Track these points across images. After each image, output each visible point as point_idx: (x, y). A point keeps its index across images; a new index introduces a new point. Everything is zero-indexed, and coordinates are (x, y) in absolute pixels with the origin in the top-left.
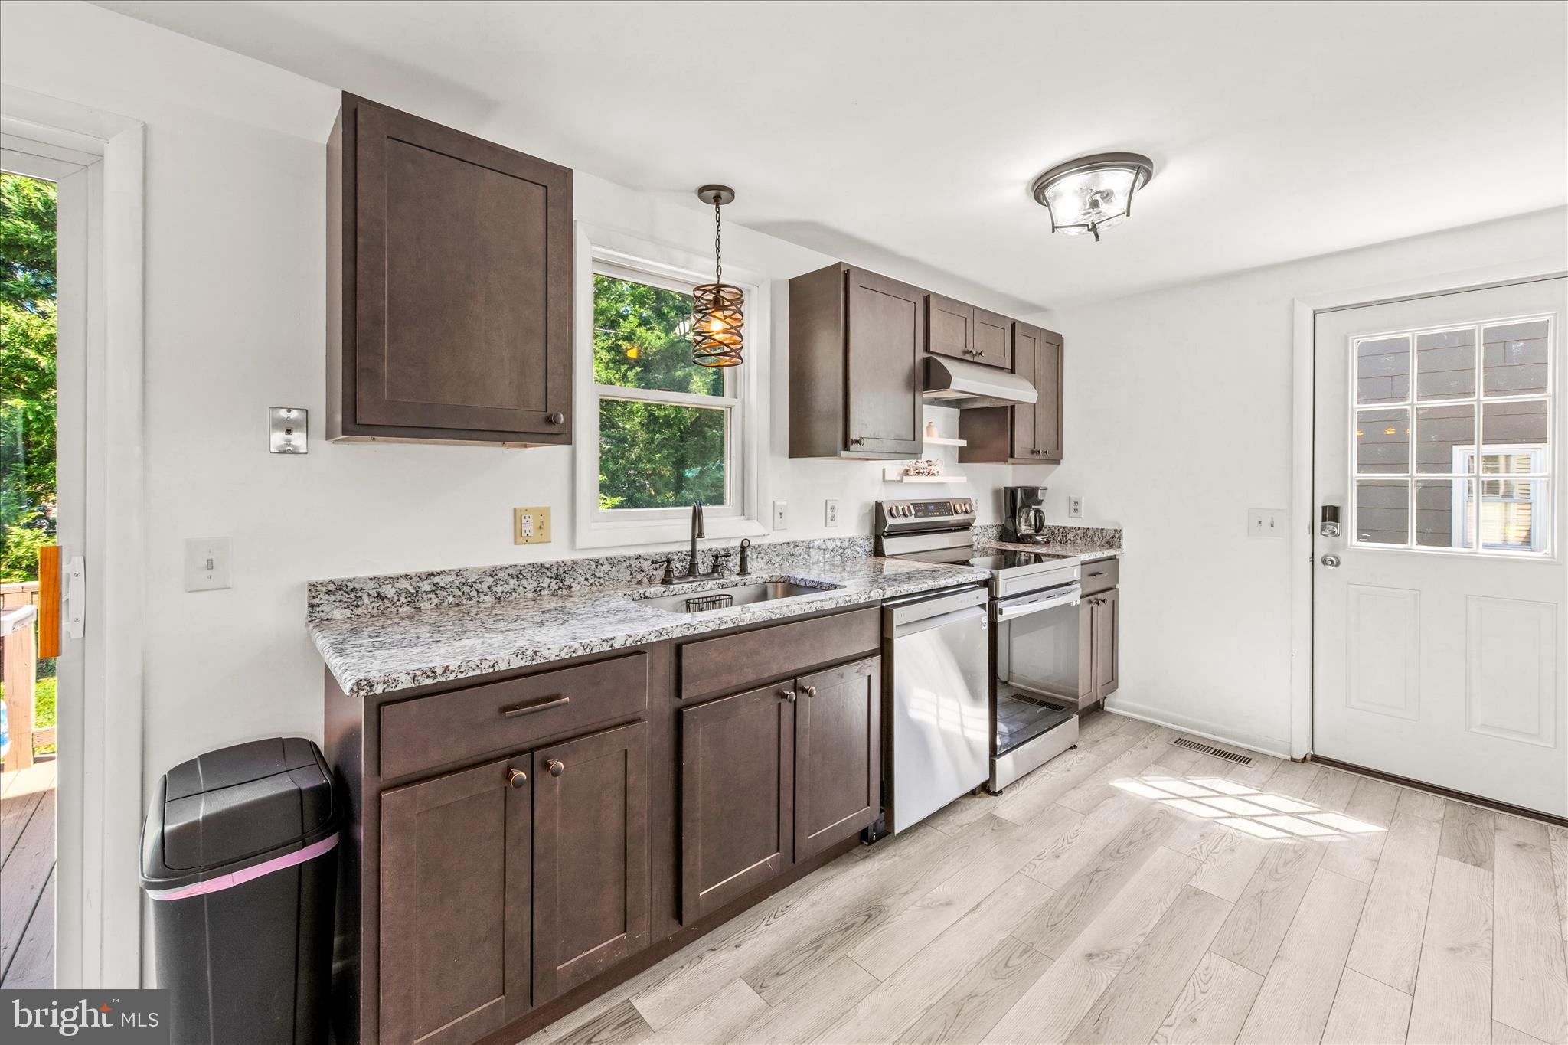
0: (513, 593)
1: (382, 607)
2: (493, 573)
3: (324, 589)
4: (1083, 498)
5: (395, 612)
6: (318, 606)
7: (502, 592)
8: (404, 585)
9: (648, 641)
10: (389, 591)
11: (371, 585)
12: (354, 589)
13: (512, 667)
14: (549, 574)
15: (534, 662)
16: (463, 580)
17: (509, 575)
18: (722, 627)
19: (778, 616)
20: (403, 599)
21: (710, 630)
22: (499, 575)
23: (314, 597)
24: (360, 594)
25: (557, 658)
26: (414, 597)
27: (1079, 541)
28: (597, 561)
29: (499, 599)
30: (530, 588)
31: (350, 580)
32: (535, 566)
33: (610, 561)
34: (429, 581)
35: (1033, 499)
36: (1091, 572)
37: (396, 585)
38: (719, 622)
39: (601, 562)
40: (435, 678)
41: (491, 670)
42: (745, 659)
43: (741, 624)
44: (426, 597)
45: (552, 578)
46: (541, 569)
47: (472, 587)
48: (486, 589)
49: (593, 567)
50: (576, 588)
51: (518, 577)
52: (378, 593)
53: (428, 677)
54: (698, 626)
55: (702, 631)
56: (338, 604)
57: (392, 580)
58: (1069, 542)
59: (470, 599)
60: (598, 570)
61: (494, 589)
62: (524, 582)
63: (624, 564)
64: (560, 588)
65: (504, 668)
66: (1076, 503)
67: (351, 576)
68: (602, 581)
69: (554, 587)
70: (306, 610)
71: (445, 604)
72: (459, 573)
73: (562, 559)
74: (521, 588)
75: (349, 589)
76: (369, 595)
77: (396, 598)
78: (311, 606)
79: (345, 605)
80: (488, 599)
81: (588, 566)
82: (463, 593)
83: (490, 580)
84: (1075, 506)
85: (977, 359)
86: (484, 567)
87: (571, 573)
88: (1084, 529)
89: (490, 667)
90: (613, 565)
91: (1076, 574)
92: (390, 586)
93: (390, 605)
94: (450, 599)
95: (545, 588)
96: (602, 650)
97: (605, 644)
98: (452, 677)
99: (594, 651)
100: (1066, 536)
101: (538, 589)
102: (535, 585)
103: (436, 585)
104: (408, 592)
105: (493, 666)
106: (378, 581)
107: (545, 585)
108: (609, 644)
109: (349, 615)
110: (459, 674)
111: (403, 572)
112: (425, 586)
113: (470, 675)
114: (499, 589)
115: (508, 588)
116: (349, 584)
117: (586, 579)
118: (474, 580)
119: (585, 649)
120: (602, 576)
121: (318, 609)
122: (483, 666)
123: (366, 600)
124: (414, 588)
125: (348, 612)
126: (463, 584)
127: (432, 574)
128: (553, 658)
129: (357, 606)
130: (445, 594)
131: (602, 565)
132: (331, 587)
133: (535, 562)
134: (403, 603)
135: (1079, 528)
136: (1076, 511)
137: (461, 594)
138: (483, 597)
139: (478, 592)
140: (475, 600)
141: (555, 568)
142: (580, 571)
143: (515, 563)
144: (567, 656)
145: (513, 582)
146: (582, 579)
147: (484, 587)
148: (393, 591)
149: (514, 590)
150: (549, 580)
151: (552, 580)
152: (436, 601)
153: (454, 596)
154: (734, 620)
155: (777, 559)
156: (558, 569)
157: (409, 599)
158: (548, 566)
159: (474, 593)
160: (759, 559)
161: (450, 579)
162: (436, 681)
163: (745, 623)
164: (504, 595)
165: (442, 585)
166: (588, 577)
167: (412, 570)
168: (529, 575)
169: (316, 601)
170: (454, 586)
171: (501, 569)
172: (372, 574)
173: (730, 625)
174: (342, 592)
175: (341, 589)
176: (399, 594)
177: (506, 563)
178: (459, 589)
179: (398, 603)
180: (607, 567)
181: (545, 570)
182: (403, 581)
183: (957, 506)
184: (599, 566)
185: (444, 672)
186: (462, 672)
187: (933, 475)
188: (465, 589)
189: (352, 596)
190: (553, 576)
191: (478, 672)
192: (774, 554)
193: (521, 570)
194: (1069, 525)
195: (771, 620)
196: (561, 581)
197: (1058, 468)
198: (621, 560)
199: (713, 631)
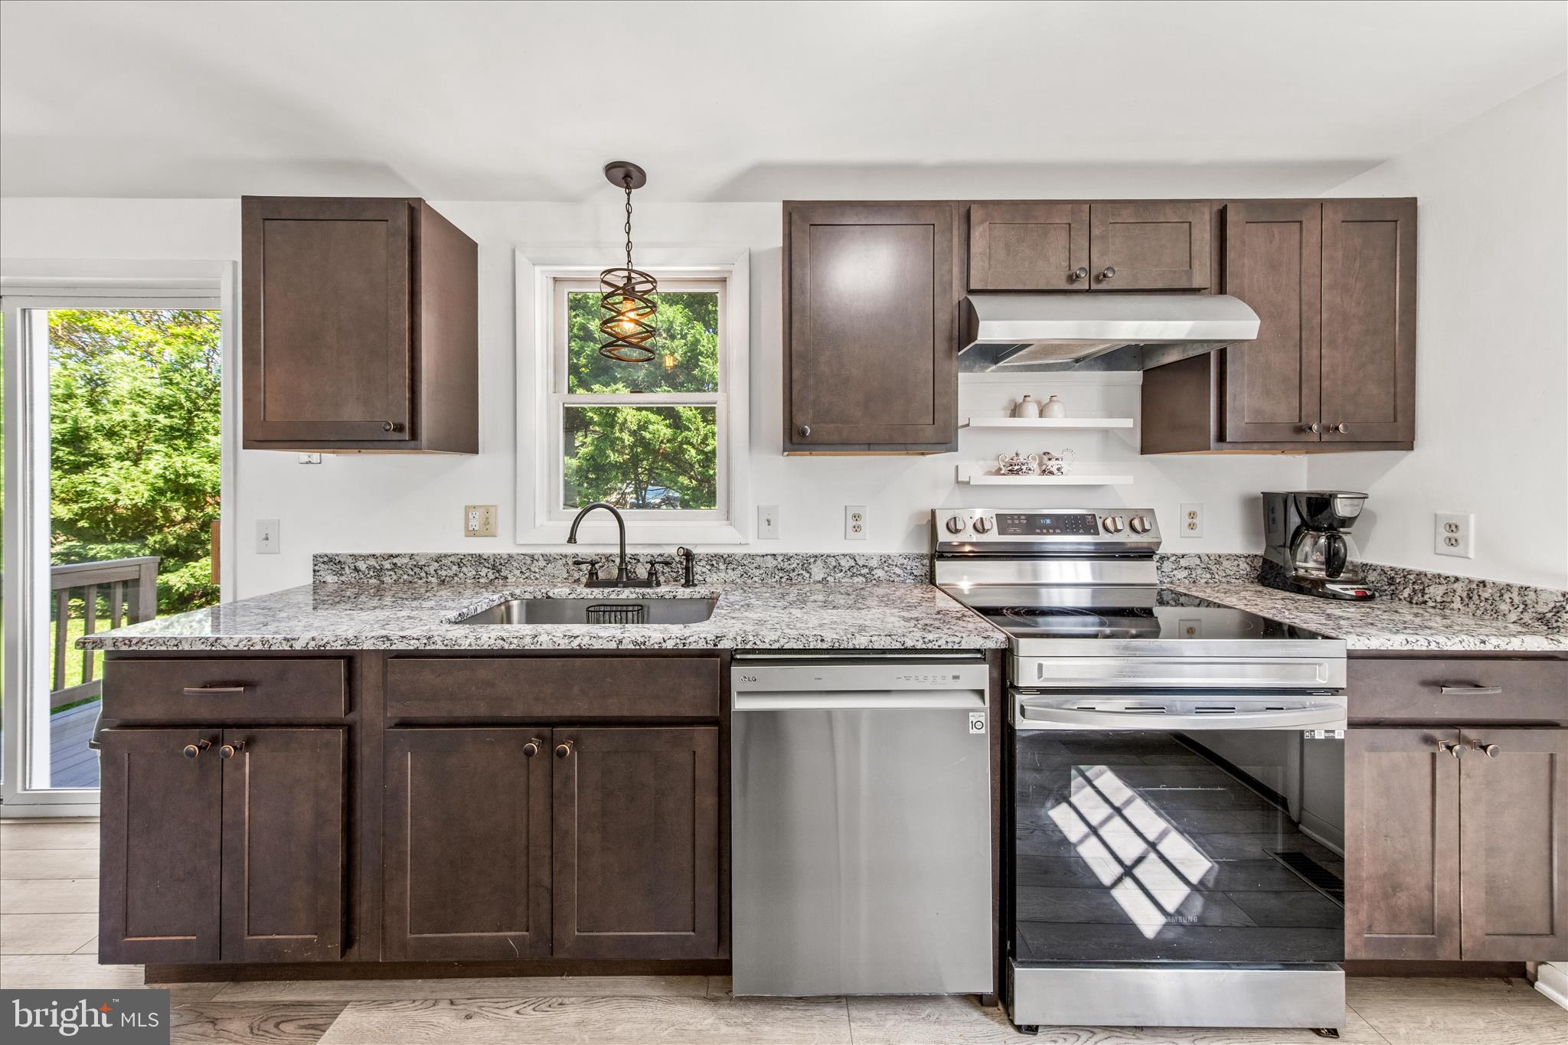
0: (455, 578)
1: (357, 577)
2: (438, 559)
3: (321, 560)
4: (1472, 518)
5: (366, 582)
6: (318, 571)
7: (446, 576)
8: (372, 562)
9: (334, 648)
10: (362, 566)
11: (350, 560)
12: (340, 562)
13: (194, 649)
14: (487, 565)
15: (214, 648)
16: (415, 563)
17: (451, 562)
18: (428, 648)
19: (512, 647)
20: (371, 573)
21: (412, 648)
22: (443, 561)
23: (316, 565)
24: (343, 566)
25: (235, 648)
26: (379, 572)
27: (1457, 605)
28: (532, 557)
29: (444, 581)
30: (469, 575)
31: (337, 555)
32: (474, 556)
33: (546, 558)
34: (389, 561)
35: (1325, 514)
36: (1430, 677)
37: (368, 562)
38: (426, 641)
39: (536, 557)
40: (130, 646)
41: (175, 648)
42: (473, 689)
43: (456, 647)
44: (387, 573)
45: (489, 568)
46: (479, 560)
47: (421, 569)
48: (433, 572)
49: (529, 561)
50: (511, 579)
51: (459, 564)
52: (355, 566)
53: (125, 644)
54: (396, 641)
55: (400, 648)
56: (330, 571)
57: (365, 558)
58: (1431, 604)
59: (421, 579)
60: (534, 565)
61: (440, 573)
62: (464, 569)
63: (560, 562)
64: (496, 578)
65: (186, 649)
66: (1452, 527)
67: (338, 552)
68: (537, 576)
69: (491, 576)
70: (312, 573)
71: (401, 580)
72: (411, 556)
73: (500, 552)
74: (462, 574)
75: (337, 561)
76: (349, 567)
77: (367, 572)
78: (314, 571)
79: (334, 573)
80: (434, 580)
81: (524, 561)
82: (415, 573)
83: (436, 565)
84: (1453, 534)
85: (1103, 286)
86: (431, 554)
87: (507, 565)
88: (1470, 581)
89: (174, 645)
90: (549, 562)
91: (1334, 673)
92: (363, 562)
93: (362, 576)
94: (405, 577)
95: (483, 577)
96: (281, 648)
97: (284, 643)
98: (143, 648)
99: (273, 648)
100: (1423, 591)
101: (477, 577)
102: (474, 573)
103: (395, 564)
104: (375, 568)
105: (177, 645)
106: (355, 557)
107: (483, 574)
108: (289, 644)
109: (336, 581)
110: (149, 646)
111: (373, 552)
112: (387, 565)
113: (158, 648)
114: (444, 573)
115: (451, 573)
116: (336, 558)
117: (521, 572)
118: (423, 563)
119: (263, 645)
120: (537, 570)
121: (318, 574)
122: (169, 644)
123: (347, 570)
124: (379, 565)
125: (336, 578)
126: (415, 566)
127: (392, 556)
128: (231, 647)
129: (342, 575)
130: (401, 572)
131: (537, 561)
132: (326, 559)
133: (474, 552)
134: (372, 576)
135: (1457, 579)
136: (1452, 542)
137: (413, 573)
138: (430, 579)
139: (427, 574)
140: (424, 580)
141: (492, 560)
142: (515, 564)
143: (457, 552)
144: (245, 649)
145: (455, 568)
146: (517, 572)
147: (432, 570)
148: (365, 566)
149: (456, 575)
150: (487, 570)
151: (489, 570)
152: (395, 577)
153: (408, 575)
154: (445, 642)
155: (757, 572)
156: (494, 561)
157: (376, 573)
158: (486, 557)
159: (423, 574)
160: (729, 571)
161: (405, 560)
162: (131, 649)
163: (463, 648)
164: (448, 579)
165: (399, 565)
166: (523, 570)
167: (378, 551)
168: (469, 564)
169: (317, 568)
170: (408, 567)
171: (445, 556)
172: (351, 552)
173: (440, 646)
174: (332, 563)
175: (332, 561)
176: (369, 568)
177: (449, 551)
178: (412, 570)
179: (368, 576)
180: (542, 563)
181: (483, 561)
182: (371, 559)
183: (1109, 522)
184: (535, 561)
185: (137, 643)
186: (151, 645)
187: (1051, 473)
188: (417, 570)
189: (339, 566)
190: (490, 566)
191: (164, 648)
192: (751, 566)
193: (462, 559)
194: (1431, 570)
195: (503, 649)
196: (498, 571)
197: (1408, 457)
198: (557, 557)
199: (417, 650)
